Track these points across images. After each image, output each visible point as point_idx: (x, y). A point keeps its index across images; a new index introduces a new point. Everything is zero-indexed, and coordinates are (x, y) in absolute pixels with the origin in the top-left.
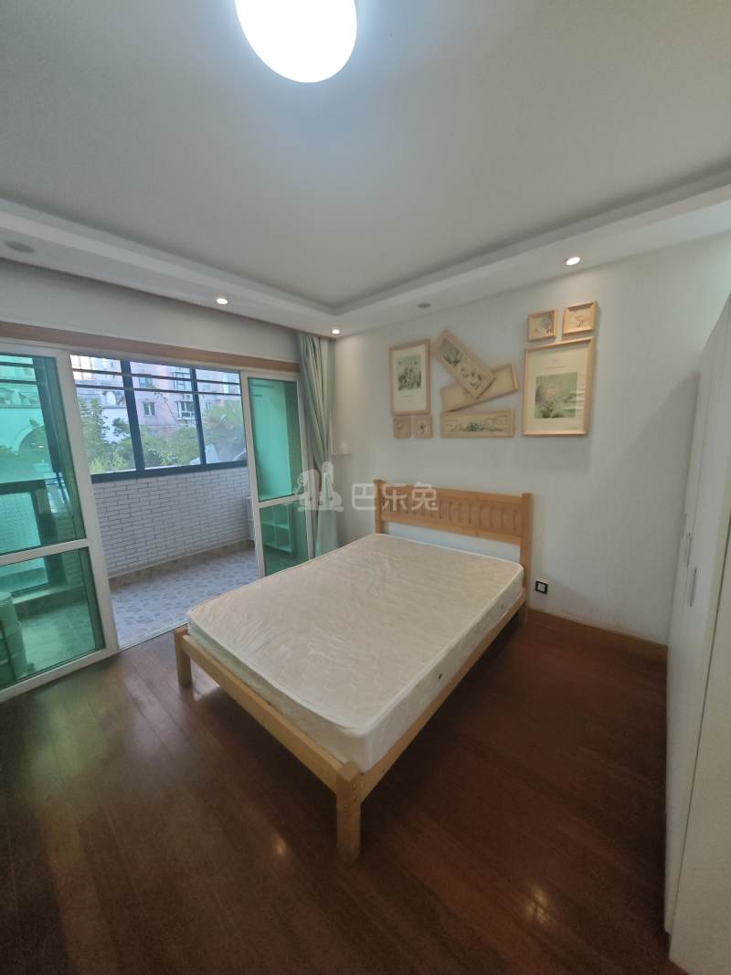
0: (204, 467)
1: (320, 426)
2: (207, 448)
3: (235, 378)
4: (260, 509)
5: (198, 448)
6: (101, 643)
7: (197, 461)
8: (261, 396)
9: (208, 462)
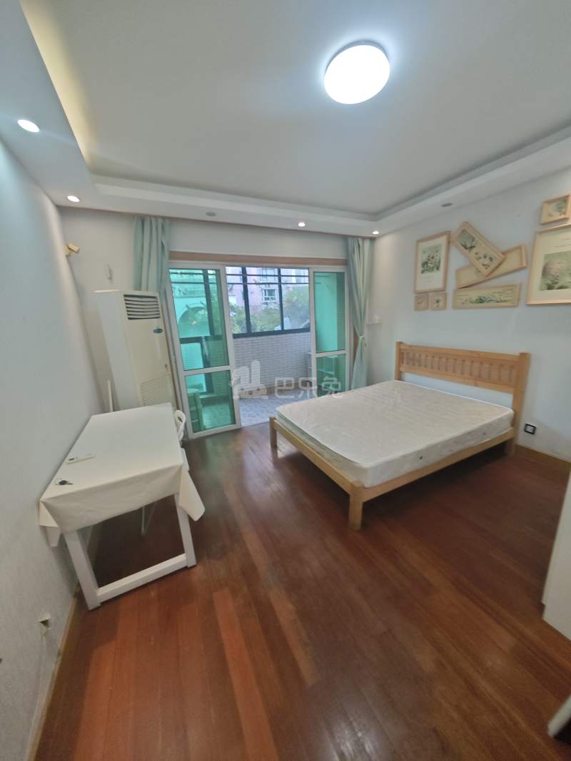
0: (283, 332)
1: (360, 302)
2: (285, 319)
3: (306, 272)
4: (317, 358)
5: (280, 320)
6: (234, 422)
7: (279, 328)
8: (320, 283)
9: (285, 328)
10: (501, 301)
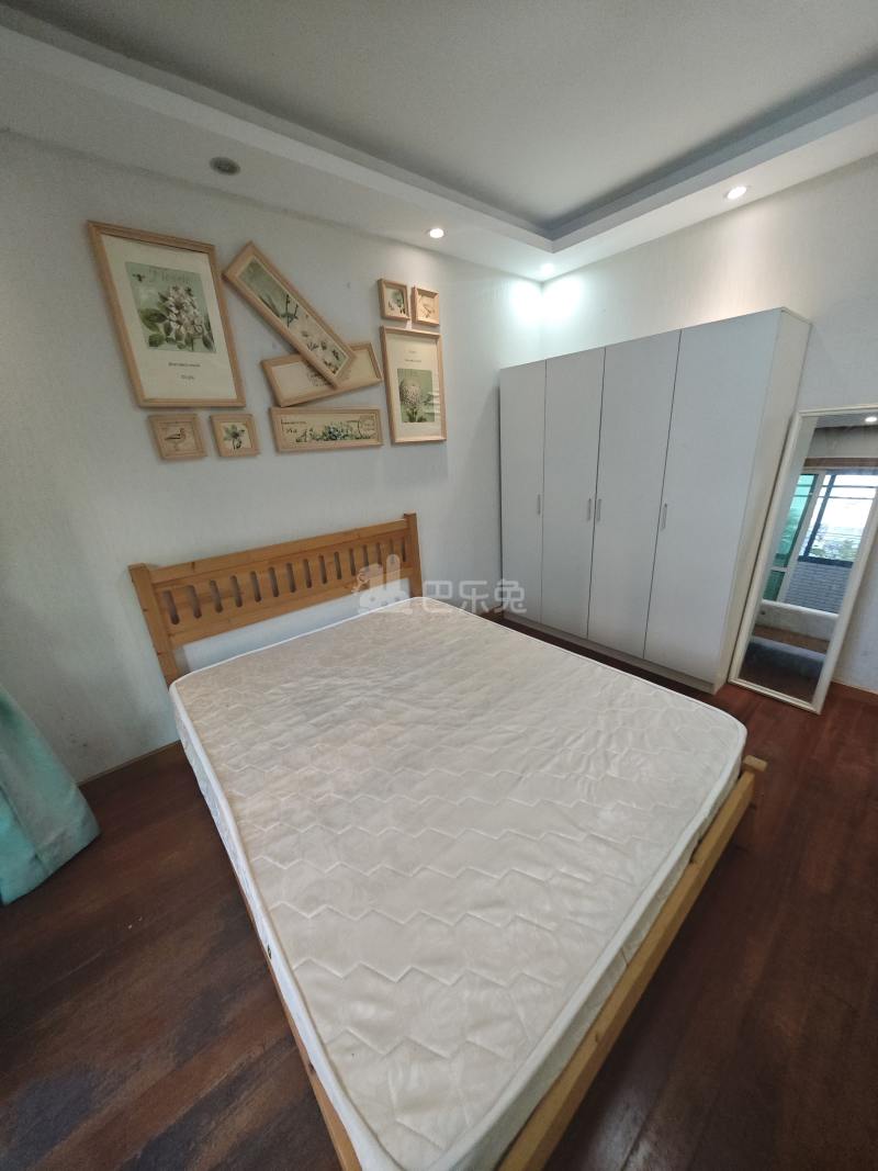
10: (362, 437)
